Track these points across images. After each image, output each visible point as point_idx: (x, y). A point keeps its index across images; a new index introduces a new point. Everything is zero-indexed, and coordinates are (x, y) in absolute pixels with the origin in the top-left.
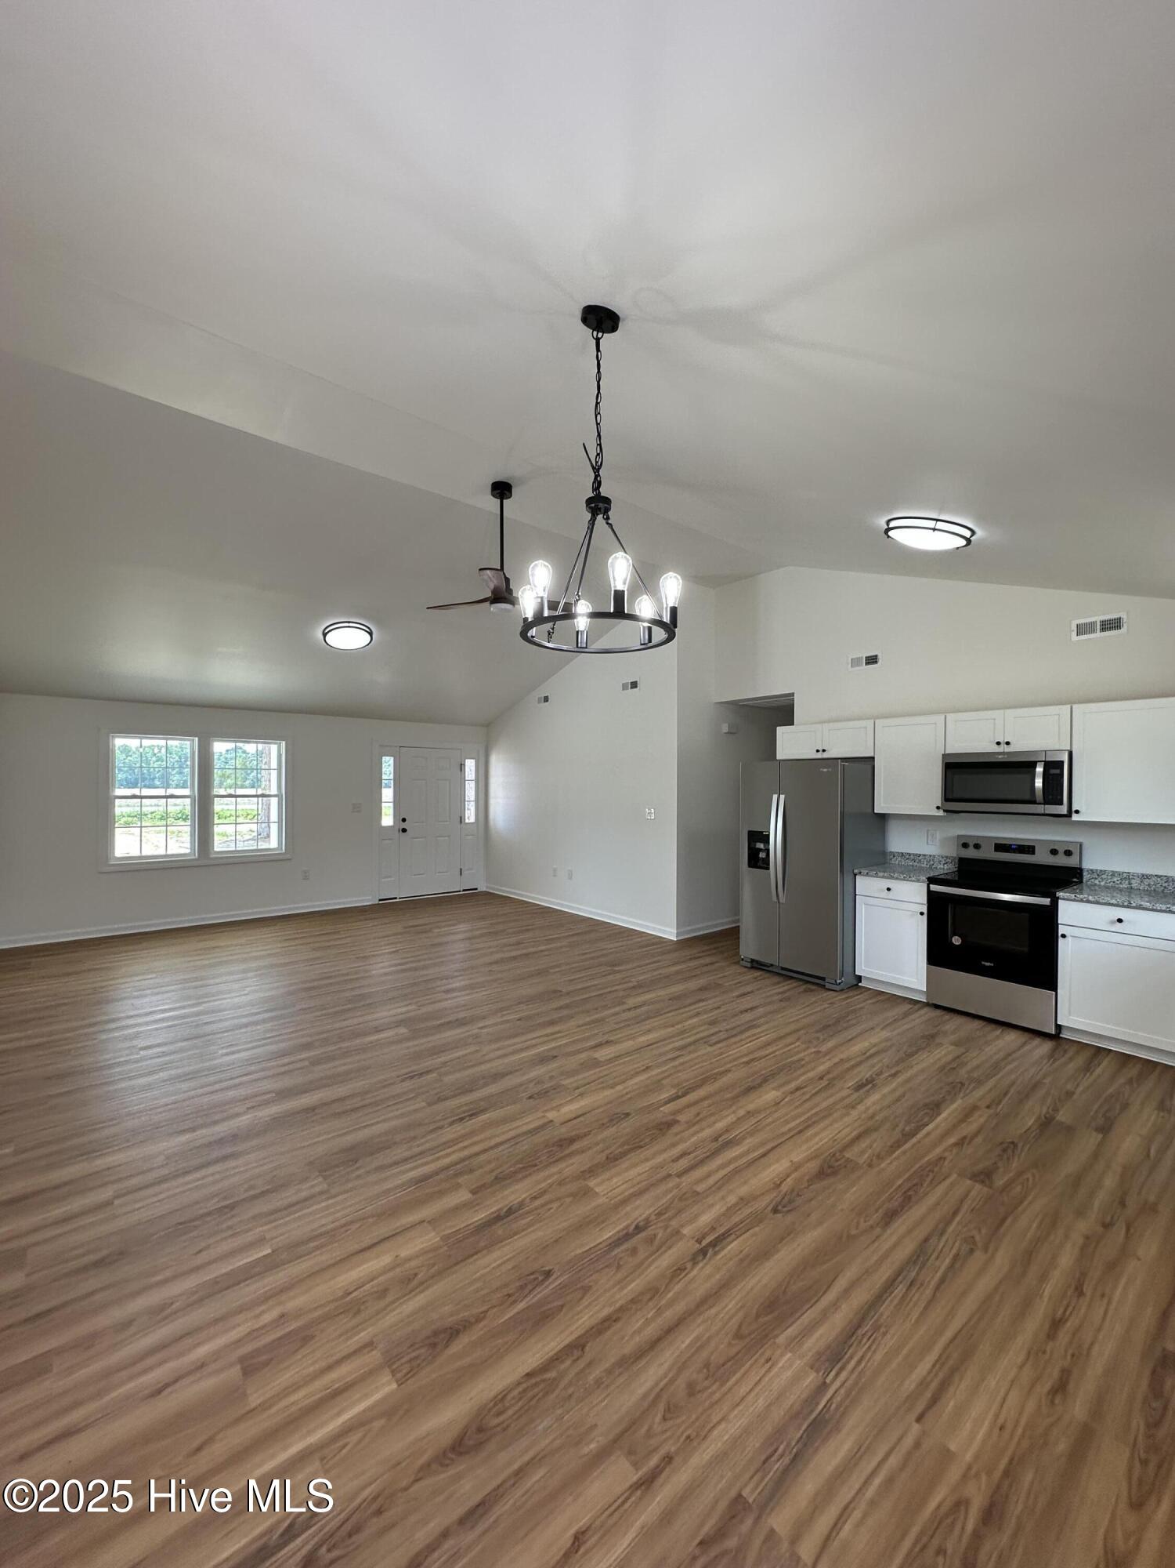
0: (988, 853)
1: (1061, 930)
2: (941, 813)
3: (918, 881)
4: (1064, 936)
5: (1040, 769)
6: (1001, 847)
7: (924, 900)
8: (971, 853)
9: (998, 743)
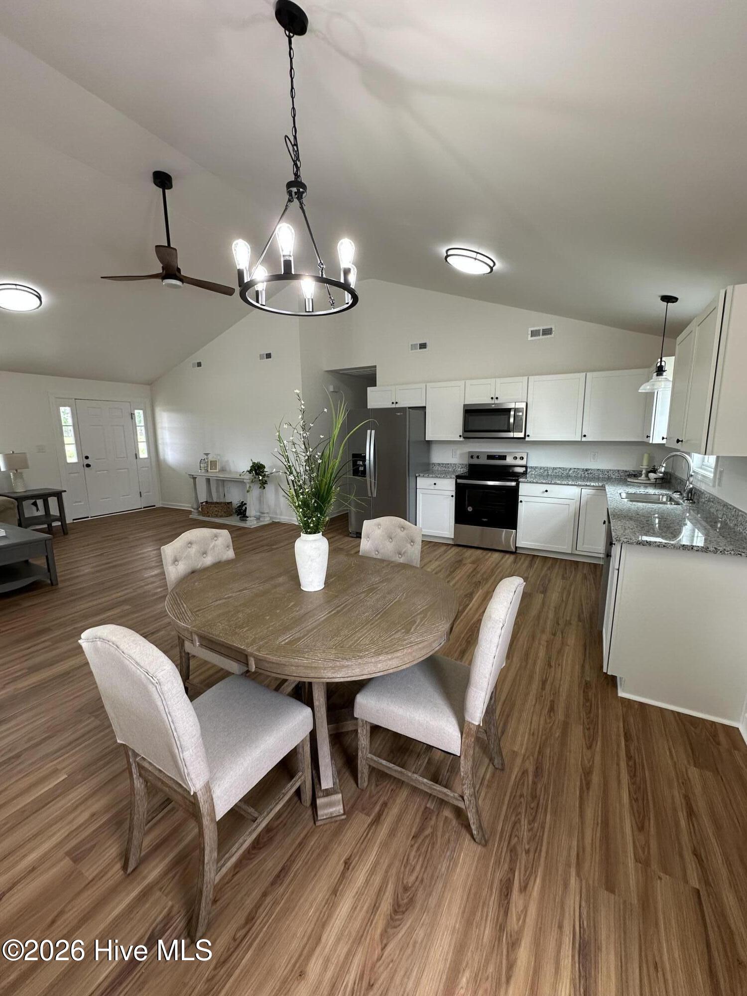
0: (484, 461)
1: (520, 498)
2: (462, 439)
3: (451, 478)
4: (521, 502)
5: (512, 413)
6: (490, 457)
7: (454, 488)
8: (475, 461)
9: (492, 398)
